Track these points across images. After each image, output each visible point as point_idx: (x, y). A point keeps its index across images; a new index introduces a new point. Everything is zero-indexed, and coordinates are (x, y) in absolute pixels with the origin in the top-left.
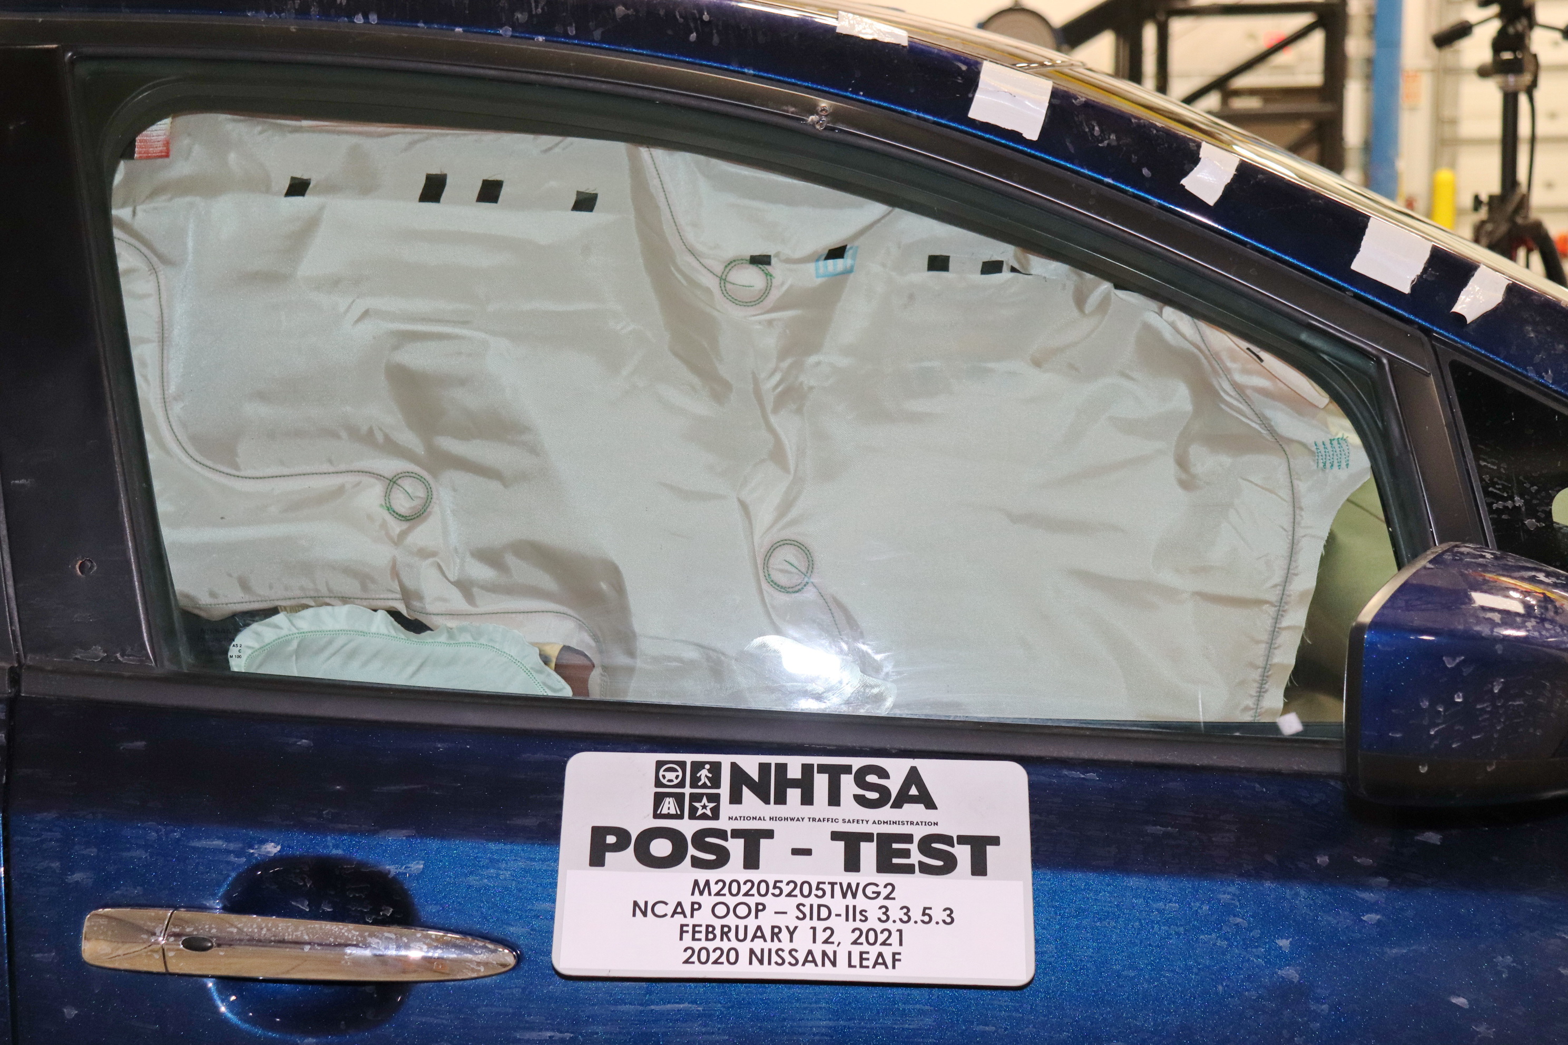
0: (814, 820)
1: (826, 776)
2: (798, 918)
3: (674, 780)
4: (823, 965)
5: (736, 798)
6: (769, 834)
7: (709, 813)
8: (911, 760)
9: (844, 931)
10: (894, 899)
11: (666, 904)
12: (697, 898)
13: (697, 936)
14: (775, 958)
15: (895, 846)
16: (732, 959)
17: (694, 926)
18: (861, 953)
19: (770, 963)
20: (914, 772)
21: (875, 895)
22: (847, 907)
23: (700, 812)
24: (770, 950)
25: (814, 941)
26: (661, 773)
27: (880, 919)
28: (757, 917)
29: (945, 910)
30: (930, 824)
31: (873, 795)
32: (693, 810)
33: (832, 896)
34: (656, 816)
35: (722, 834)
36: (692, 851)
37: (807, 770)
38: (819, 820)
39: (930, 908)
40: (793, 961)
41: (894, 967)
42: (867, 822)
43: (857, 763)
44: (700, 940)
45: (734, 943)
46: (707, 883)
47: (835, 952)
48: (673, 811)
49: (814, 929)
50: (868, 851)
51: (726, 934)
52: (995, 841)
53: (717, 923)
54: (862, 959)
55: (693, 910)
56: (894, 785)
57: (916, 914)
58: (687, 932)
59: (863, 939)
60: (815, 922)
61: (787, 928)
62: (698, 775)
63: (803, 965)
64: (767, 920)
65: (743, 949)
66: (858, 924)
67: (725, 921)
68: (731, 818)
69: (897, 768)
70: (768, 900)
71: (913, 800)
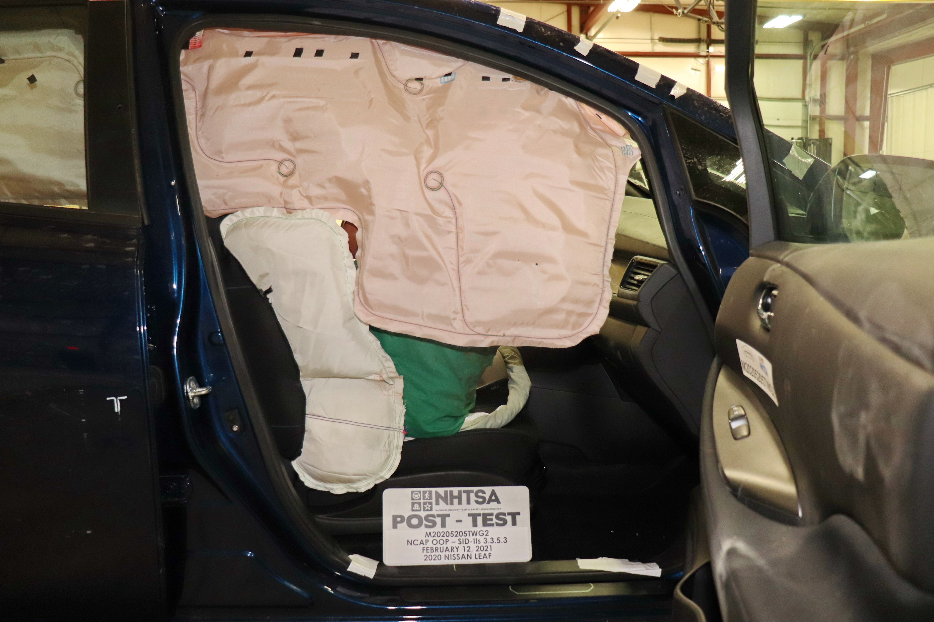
0: (462, 510)
1: (466, 494)
2: (459, 544)
3: (418, 497)
4: (468, 559)
5: (437, 503)
6: (448, 515)
7: (429, 509)
8: (492, 487)
9: (473, 547)
10: (488, 535)
11: (418, 540)
12: (427, 538)
13: (428, 551)
14: (453, 557)
15: (488, 517)
16: (439, 558)
18: (479, 554)
19: (451, 559)
20: (493, 491)
21: (482, 535)
22: (474, 539)
23: (426, 508)
24: (451, 555)
25: (464, 551)
26: (413, 495)
27: (484, 543)
28: (446, 544)
29: (504, 538)
30: (498, 509)
31: (481, 500)
32: (424, 508)
33: (469, 536)
34: (413, 510)
35: (433, 516)
36: (425, 522)
37: (460, 492)
38: (464, 510)
39: (500, 538)
40: (458, 558)
41: (489, 558)
42: (479, 509)
43: (475, 489)
44: (429, 552)
46: (430, 533)
47: (471, 555)
48: (418, 509)
49: (464, 547)
50: (480, 520)
51: (437, 550)
52: (519, 514)
53: (434, 547)
54: (479, 556)
55: (426, 542)
56: (487, 496)
57: (495, 540)
58: (425, 550)
59: (479, 550)
60: (464, 545)
61: (456, 547)
62: (425, 495)
63: (461, 559)
64: (449, 545)
65: (443, 555)
66: (478, 544)
67: (436, 546)
68: (436, 510)
69: (488, 490)
70: (449, 538)
71: (493, 501)
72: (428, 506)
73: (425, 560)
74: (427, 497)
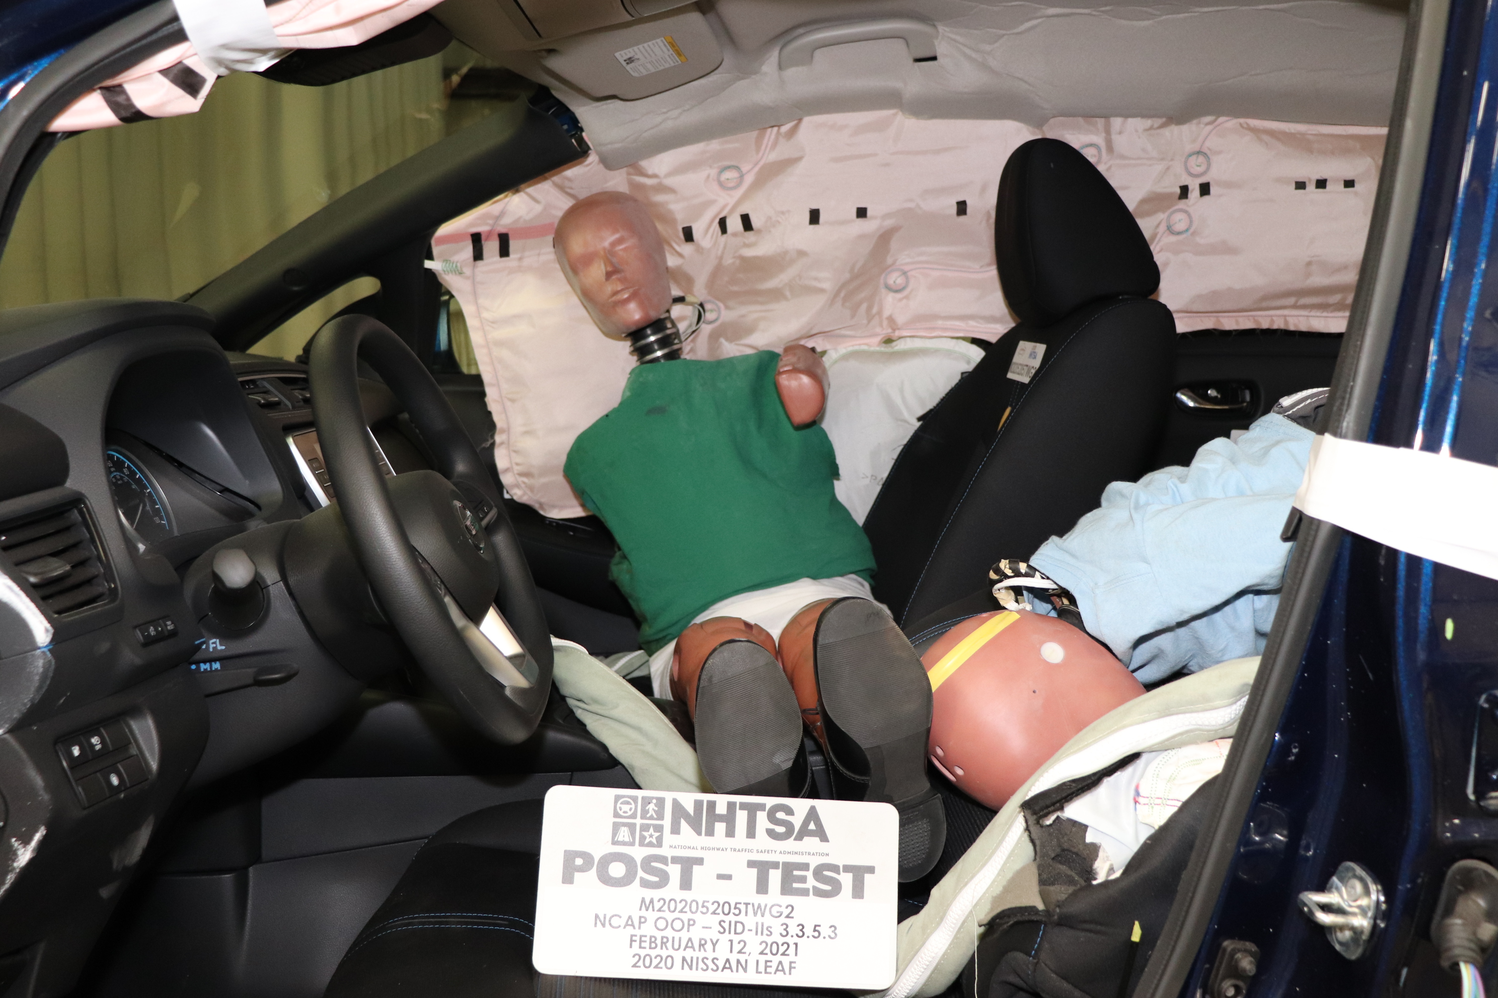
0: (735, 850)
1: (746, 812)
2: (720, 932)
3: (629, 811)
4: (737, 971)
5: (675, 830)
6: (700, 861)
7: (654, 841)
10: (792, 918)
11: (620, 917)
12: (643, 913)
13: (643, 945)
14: (701, 965)
15: (796, 873)
16: (669, 964)
17: (641, 937)
18: (766, 962)
19: (697, 969)
20: (813, 810)
21: (779, 914)
22: (757, 923)
23: (647, 841)
24: (698, 958)
25: (731, 951)
26: (619, 805)
27: (781, 934)
28: (688, 931)
29: (831, 927)
30: (823, 854)
31: (781, 829)
32: (643, 838)
33: (746, 915)
34: (615, 843)
35: (663, 860)
36: (641, 873)
37: (731, 806)
38: (739, 851)
39: (819, 926)
41: (790, 974)
42: (775, 852)
44: (644, 948)
45: (671, 952)
46: (652, 901)
47: (746, 961)
48: (627, 839)
49: (731, 941)
50: (775, 877)
51: (665, 943)
52: (871, 870)
53: (659, 935)
54: (766, 967)
55: (640, 923)
56: (797, 821)
58: (635, 941)
59: (768, 951)
60: (733, 936)
61: (711, 940)
62: (647, 808)
63: (722, 970)
64: (696, 934)
65: (678, 956)
66: (765, 938)
67: (664, 933)
68: (671, 847)
69: (801, 806)
70: (698, 917)
71: (811, 834)
72: (651, 835)
73: (635, 966)
74: (651, 812)
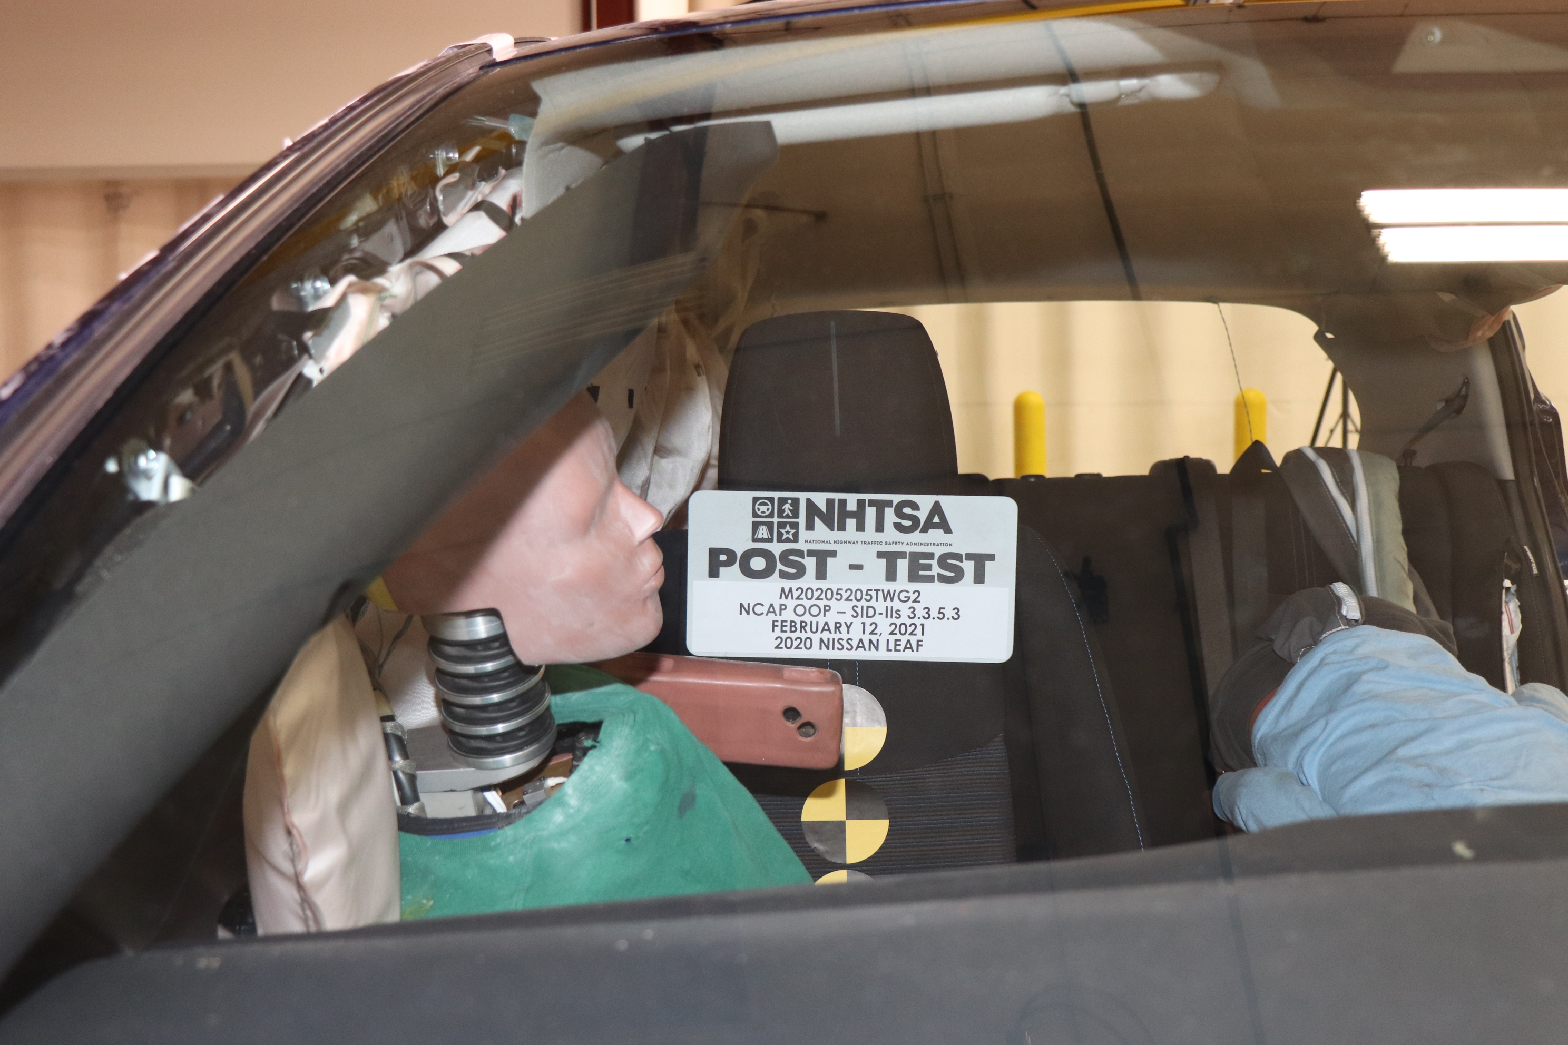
0: (865, 543)
1: (874, 509)
2: (853, 616)
3: (766, 511)
4: (870, 650)
6: (833, 554)
7: (791, 537)
8: (936, 496)
9: (884, 626)
10: (919, 602)
11: (762, 605)
12: (783, 601)
13: (784, 629)
14: (837, 645)
15: (922, 562)
16: (808, 645)
17: (782, 622)
18: (896, 641)
19: (833, 649)
20: (937, 505)
21: (906, 599)
22: (887, 607)
23: (784, 537)
24: (834, 639)
25: (864, 633)
26: (757, 506)
27: (909, 616)
28: (825, 616)
29: (954, 609)
30: (946, 545)
31: (907, 523)
32: (780, 535)
33: (877, 600)
34: (755, 540)
35: (800, 553)
36: (779, 566)
37: (861, 503)
38: (869, 543)
39: (944, 608)
40: (850, 647)
41: (917, 651)
42: (902, 543)
43: (897, 498)
44: (786, 632)
45: (810, 634)
46: (791, 590)
47: (878, 640)
48: (765, 536)
49: (864, 624)
50: (903, 566)
51: (804, 627)
52: (991, 557)
53: (798, 620)
54: (896, 645)
55: (781, 610)
56: (922, 515)
57: (934, 613)
58: (777, 626)
59: (897, 631)
60: (865, 619)
61: (846, 623)
62: (783, 508)
63: (856, 650)
64: (832, 618)
65: (816, 638)
66: (894, 620)
67: (802, 619)
68: (806, 541)
69: (925, 502)
70: (833, 603)
71: (936, 526)
72: (788, 532)
73: (777, 647)
74: (787, 512)
